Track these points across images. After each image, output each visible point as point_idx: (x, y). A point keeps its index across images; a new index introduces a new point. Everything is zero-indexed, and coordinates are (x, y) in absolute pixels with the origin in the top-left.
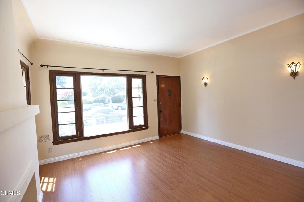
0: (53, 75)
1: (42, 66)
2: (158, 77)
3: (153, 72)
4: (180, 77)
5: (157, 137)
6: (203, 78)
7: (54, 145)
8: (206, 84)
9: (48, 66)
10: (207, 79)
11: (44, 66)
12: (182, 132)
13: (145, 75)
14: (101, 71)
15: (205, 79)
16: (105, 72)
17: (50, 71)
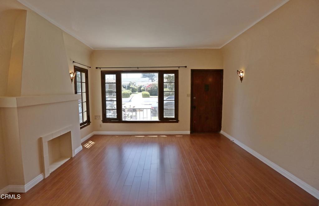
0: (103, 74)
1: (97, 68)
2: (193, 71)
3: (186, 67)
4: (223, 70)
5: (188, 132)
6: (238, 71)
7: (103, 122)
8: (241, 79)
9: (100, 68)
10: (243, 72)
11: (98, 68)
12: (222, 132)
13: (178, 71)
14: (136, 69)
15: (239, 73)
16: (140, 69)
17: (101, 71)
